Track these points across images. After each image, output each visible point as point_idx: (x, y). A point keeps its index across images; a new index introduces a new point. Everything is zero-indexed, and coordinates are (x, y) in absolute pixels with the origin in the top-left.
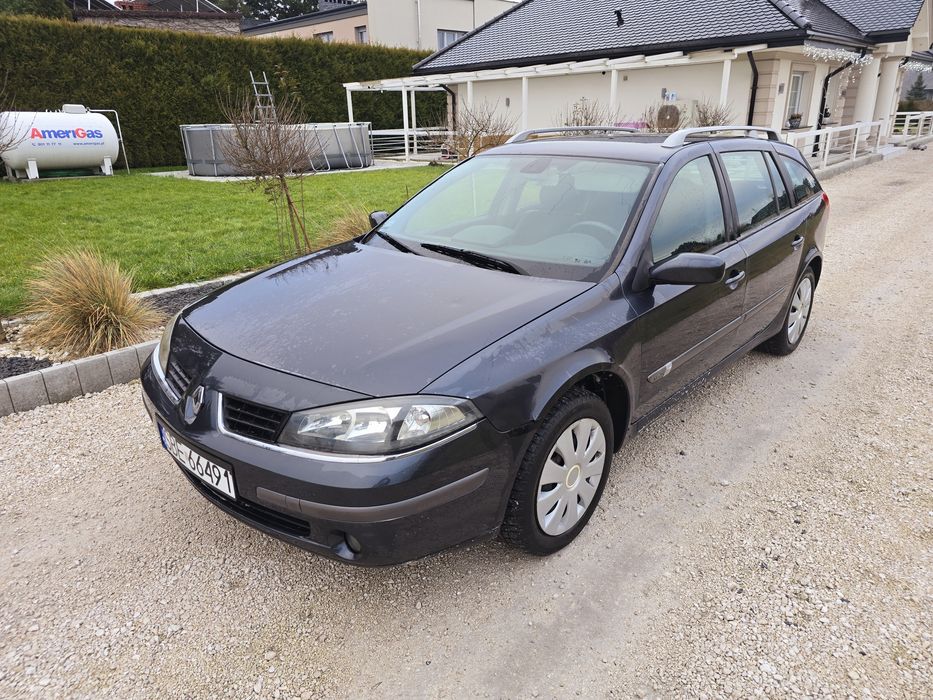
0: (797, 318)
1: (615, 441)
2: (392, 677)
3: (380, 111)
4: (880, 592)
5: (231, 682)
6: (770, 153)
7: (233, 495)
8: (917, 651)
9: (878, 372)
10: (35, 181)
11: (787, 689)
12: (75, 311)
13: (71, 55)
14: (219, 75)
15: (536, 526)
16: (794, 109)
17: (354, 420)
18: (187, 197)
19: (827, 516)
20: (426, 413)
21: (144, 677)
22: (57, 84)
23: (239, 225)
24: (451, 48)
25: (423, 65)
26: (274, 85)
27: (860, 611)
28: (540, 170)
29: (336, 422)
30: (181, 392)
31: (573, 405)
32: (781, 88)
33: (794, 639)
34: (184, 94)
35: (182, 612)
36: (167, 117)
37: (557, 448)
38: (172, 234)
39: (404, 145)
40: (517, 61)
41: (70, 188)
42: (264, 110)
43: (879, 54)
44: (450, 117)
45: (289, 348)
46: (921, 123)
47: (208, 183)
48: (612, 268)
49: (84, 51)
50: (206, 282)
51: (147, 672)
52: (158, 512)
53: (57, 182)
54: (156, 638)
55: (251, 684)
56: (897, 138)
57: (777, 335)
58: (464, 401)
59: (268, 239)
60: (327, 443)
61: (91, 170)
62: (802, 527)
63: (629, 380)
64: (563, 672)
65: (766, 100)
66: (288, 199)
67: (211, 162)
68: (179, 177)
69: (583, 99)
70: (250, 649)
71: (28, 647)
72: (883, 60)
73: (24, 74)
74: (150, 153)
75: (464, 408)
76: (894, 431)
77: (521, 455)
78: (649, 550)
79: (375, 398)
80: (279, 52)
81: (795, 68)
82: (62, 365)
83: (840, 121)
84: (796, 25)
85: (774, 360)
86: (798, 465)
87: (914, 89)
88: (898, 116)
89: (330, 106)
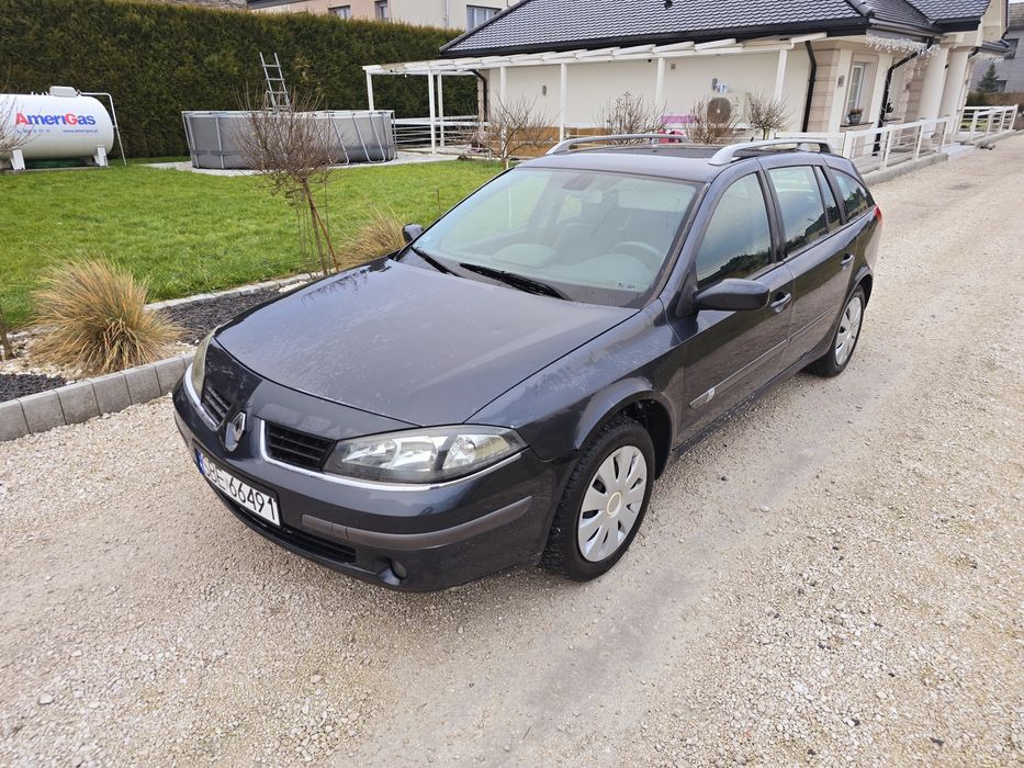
0: (845, 339)
1: (656, 468)
2: (436, 698)
3: (404, 97)
4: (913, 617)
5: (279, 704)
6: (821, 167)
7: (277, 522)
8: (944, 672)
9: (926, 396)
10: (20, 172)
11: (817, 708)
12: (88, 326)
13: (57, 30)
14: (224, 55)
15: (577, 553)
16: (854, 103)
17: (399, 448)
18: (192, 194)
19: (865, 542)
20: (471, 442)
21: (193, 700)
22: (42, 63)
23: (253, 227)
24: (482, 28)
25: (451, 47)
26: (286, 68)
27: (892, 635)
28: (582, 188)
29: (381, 450)
30: (220, 418)
31: (615, 433)
32: (841, 81)
33: (827, 661)
34: (185, 75)
35: (225, 637)
36: (166, 101)
37: (599, 476)
38: (181, 238)
39: (429, 136)
40: (555, 46)
41: (61, 182)
42: (275, 96)
43: (948, 44)
44: (481, 105)
45: (331, 376)
46: (990, 119)
47: (216, 177)
48: (656, 294)
49: (72, 25)
50: (223, 293)
51: (195, 695)
52: (191, 538)
53: (46, 174)
54: (202, 663)
55: (299, 706)
56: (965, 135)
57: (824, 356)
58: (509, 430)
59: (286, 245)
60: (374, 472)
61: (83, 160)
62: (841, 552)
63: (670, 407)
64: (603, 693)
65: (825, 94)
66: (311, 204)
67: (218, 154)
68: (182, 169)
69: (627, 95)
70: (296, 673)
71: (73, 672)
72: (951, 50)
73: (5, 50)
74: (148, 142)
75: (508, 438)
76: (937, 456)
77: (563, 483)
78: (688, 576)
79: (421, 427)
80: (290, 30)
81: (857, 59)
82: (78, 384)
83: (903, 117)
84: (858, 12)
85: (821, 381)
86: (839, 491)
87: (985, 79)
88: (966, 111)
89: (348, 91)
